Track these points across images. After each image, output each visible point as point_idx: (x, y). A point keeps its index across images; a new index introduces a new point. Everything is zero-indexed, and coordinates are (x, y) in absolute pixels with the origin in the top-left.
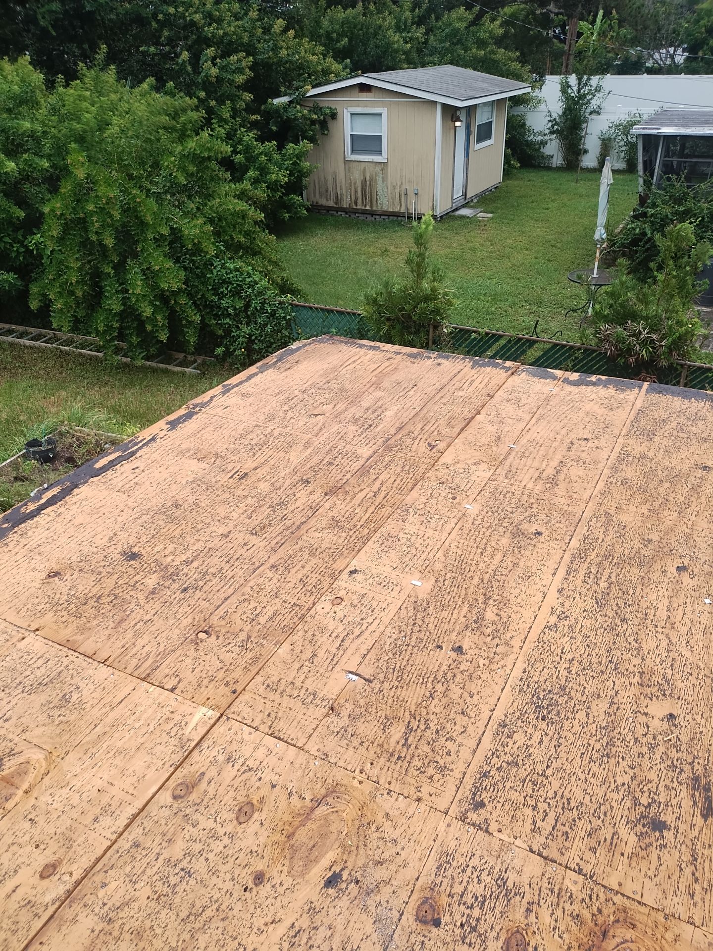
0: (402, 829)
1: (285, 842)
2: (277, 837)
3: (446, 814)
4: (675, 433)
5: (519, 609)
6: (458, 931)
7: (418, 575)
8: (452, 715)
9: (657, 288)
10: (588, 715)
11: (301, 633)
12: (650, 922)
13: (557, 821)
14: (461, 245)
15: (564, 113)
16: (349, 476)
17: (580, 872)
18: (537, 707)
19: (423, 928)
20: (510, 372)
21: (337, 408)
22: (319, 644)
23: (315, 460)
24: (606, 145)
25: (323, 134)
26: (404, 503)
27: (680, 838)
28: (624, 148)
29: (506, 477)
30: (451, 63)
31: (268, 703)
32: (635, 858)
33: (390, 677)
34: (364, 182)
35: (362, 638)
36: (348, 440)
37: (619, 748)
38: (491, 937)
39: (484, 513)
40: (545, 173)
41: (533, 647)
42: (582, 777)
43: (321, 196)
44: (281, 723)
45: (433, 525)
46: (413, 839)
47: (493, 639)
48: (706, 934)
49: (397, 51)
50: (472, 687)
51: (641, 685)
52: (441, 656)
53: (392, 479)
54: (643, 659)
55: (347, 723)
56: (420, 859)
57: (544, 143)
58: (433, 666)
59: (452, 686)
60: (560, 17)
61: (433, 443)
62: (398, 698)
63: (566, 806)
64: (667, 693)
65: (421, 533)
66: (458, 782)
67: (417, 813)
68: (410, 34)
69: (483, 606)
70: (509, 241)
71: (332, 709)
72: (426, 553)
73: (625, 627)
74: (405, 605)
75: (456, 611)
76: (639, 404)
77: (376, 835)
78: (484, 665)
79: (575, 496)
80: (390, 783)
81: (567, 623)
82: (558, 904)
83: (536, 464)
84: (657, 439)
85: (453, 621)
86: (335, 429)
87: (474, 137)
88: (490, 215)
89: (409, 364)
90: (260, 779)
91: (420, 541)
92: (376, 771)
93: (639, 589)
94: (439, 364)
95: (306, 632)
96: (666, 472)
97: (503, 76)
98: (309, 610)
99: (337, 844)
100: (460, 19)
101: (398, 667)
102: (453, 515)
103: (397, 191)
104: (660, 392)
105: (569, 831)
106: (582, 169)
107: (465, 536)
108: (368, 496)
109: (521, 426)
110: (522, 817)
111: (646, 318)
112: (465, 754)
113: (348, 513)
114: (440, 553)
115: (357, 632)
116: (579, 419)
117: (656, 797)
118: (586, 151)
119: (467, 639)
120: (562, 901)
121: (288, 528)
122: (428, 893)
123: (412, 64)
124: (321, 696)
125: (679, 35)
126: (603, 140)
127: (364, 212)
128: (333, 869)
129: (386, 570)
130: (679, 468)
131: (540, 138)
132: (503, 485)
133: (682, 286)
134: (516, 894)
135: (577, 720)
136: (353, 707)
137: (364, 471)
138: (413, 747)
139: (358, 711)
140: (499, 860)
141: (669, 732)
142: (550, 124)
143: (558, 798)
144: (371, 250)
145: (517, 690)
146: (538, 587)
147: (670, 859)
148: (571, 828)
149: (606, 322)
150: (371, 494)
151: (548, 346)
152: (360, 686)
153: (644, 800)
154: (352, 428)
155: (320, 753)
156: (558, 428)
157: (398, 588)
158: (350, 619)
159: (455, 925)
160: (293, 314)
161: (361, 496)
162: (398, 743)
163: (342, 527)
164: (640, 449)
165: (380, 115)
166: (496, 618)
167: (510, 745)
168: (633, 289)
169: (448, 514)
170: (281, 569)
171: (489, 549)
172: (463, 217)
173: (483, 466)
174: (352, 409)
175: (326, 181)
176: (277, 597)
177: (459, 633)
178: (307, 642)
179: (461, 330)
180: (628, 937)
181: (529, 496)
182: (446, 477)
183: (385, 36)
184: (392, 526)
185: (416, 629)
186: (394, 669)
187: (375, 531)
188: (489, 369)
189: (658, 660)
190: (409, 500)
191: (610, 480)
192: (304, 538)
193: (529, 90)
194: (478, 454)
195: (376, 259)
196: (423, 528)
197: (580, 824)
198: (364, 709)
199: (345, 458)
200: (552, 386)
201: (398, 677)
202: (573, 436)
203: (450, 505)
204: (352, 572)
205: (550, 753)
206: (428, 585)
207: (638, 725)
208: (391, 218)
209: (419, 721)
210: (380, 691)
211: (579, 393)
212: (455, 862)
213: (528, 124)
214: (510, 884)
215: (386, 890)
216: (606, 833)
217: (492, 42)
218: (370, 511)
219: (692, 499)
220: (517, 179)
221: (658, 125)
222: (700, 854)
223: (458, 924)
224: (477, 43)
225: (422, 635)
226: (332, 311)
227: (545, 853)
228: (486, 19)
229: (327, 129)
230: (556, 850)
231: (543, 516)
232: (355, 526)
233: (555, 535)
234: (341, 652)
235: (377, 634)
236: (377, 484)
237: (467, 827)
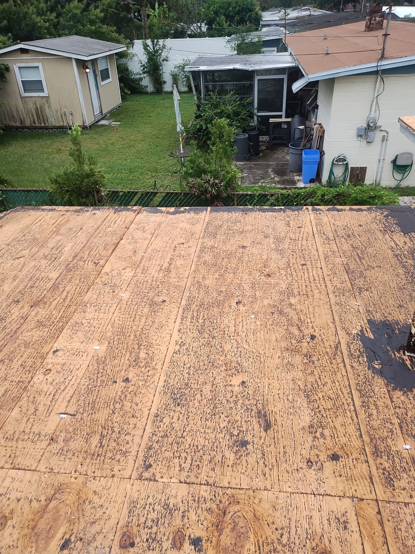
0: (105, 497)
1: (32, 532)
2: (26, 531)
3: (130, 479)
4: (227, 232)
5: (158, 347)
6: (145, 545)
7: (97, 343)
8: (127, 420)
9: (214, 155)
10: (201, 395)
11: (25, 399)
12: (246, 497)
13: (192, 460)
14: (105, 142)
15: (148, 61)
16: (45, 292)
17: (208, 484)
18: (174, 400)
19: (125, 551)
20: (136, 213)
21: (32, 251)
22: (38, 402)
23: (21, 287)
24: (175, 78)
25: (3, 81)
26: (83, 302)
27: (256, 446)
28: (185, 79)
29: (142, 273)
30: (77, 34)
31: (8, 449)
32: (235, 466)
33: (87, 409)
34: (37, 109)
35: (66, 391)
36: (42, 270)
37: (220, 409)
38: (165, 540)
39: (132, 297)
40: (145, 96)
41: (168, 366)
42: (203, 431)
43: (10, 120)
44: (19, 459)
45: (102, 311)
46: (112, 501)
47: (146, 368)
48: (274, 492)
49: (40, 28)
50: (137, 400)
51: (226, 370)
52: (117, 387)
53: (74, 289)
54: (226, 356)
55: (63, 445)
56: (118, 511)
57: (141, 79)
58: (112, 395)
59: (125, 403)
60: (136, 6)
61: (97, 262)
62: (93, 420)
63: (196, 450)
64: (240, 371)
65: (96, 317)
66: (135, 457)
67: (113, 484)
68: (47, 17)
69: (138, 351)
70: (133, 137)
71: (52, 440)
72: (101, 328)
73: (214, 341)
74: (91, 363)
75: (123, 358)
76: (207, 219)
77: (89, 507)
78: (142, 385)
79: (181, 276)
80: (94, 472)
81: (185, 347)
82: (199, 507)
83: (158, 263)
84: (218, 236)
85: (121, 364)
86: (33, 264)
87: (99, 78)
88: (119, 123)
89: (75, 216)
90: (9, 499)
91: (96, 322)
92: (85, 468)
93: (219, 319)
94: (94, 214)
95: (29, 397)
96: (225, 253)
97: (109, 41)
98: (29, 382)
99: (66, 521)
100: (76, 8)
101: (91, 402)
102: (114, 301)
103: (59, 113)
104: (217, 211)
105: (199, 463)
106: (165, 92)
107: (123, 313)
108: (60, 302)
109: (147, 242)
110: (173, 465)
111: (211, 172)
112: (137, 439)
113: (47, 316)
114: (109, 326)
115: (62, 388)
116: (178, 233)
117: (241, 429)
118: (165, 82)
119: (131, 372)
120: (200, 504)
121: (8, 334)
122: (125, 530)
123: (53, 36)
124: (44, 434)
125: (201, 16)
126: (173, 75)
127: (41, 128)
128: (64, 538)
129: (76, 345)
130: (231, 250)
131: (138, 76)
132: (141, 278)
133: (225, 152)
134: (175, 510)
135: (196, 400)
136: (66, 434)
137: (55, 287)
138: (106, 446)
139: (69, 436)
140: (164, 494)
141: (243, 391)
142: (142, 68)
143: (191, 447)
144: (50, 150)
145: (162, 393)
146: (167, 331)
147: (252, 460)
148: (200, 461)
149: (191, 177)
150: (62, 300)
151: (164, 194)
152: (68, 420)
153: (236, 433)
154: (44, 262)
155: (47, 469)
156: (167, 240)
157: (86, 354)
158: (57, 381)
159: (143, 542)
160: (4, 196)
161: (55, 303)
162: (96, 447)
163: (45, 325)
164: (210, 243)
165: (38, 67)
166: (146, 356)
167: (162, 426)
168: (201, 157)
169: (111, 302)
170: (7, 361)
171: (137, 317)
172: (103, 125)
173: (128, 270)
174: (42, 250)
175: (11, 110)
176: (6, 380)
177: (126, 371)
178: (30, 403)
179: (113, 192)
180: (236, 510)
181: (156, 281)
182: (107, 280)
183: (31, 19)
184: (77, 317)
185: (100, 375)
186: (89, 403)
187: (67, 323)
188: (124, 213)
189: (233, 354)
190: (86, 299)
191: (198, 263)
192: (20, 338)
193: (125, 49)
194: (125, 263)
195: (54, 156)
196: (97, 314)
197: (204, 457)
198: (72, 433)
199: (42, 281)
200: (161, 217)
201: (92, 407)
202: (176, 243)
203: (111, 296)
204: (54, 352)
205: (184, 423)
206: (104, 347)
207: (227, 393)
208: (59, 130)
209: (108, 430)
210: (82, 419)
211: (176, 218)
212: (139, 505)
213: (130, 68)
214: (171, 506)
215: (100, 538)
216: (219, 458)
217: (98, 21)
218: (62, 311)
219: (239, 265)
220: (130, 101)
221: (198, 65)
222: (266, 452)
223: (145, 540)
224: (89, 22)
225: (104, 378)
226: (30, 191)
227: (188, 481)
228: (92, 7)
229: (5, 78)
230: (193, 477)
231: (165, 291)
232: (53, 322)
233: (173, 300)
234: (54, 403)
235: (76, 385)
236: (65, 293)
237: (143, 482)
